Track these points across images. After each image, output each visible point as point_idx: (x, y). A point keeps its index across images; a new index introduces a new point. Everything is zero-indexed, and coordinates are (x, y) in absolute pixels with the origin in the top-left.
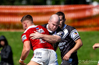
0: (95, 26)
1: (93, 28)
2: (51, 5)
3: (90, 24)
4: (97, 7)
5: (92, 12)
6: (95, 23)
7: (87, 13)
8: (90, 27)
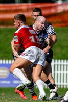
0: (60, 23)
1: (57, 24)
2: (19, 3)
3: (55, 21)
4: (62, 5)
5: (57, 10)
6: (60, 20)
7: (53, 11)
8: (55, 23)
